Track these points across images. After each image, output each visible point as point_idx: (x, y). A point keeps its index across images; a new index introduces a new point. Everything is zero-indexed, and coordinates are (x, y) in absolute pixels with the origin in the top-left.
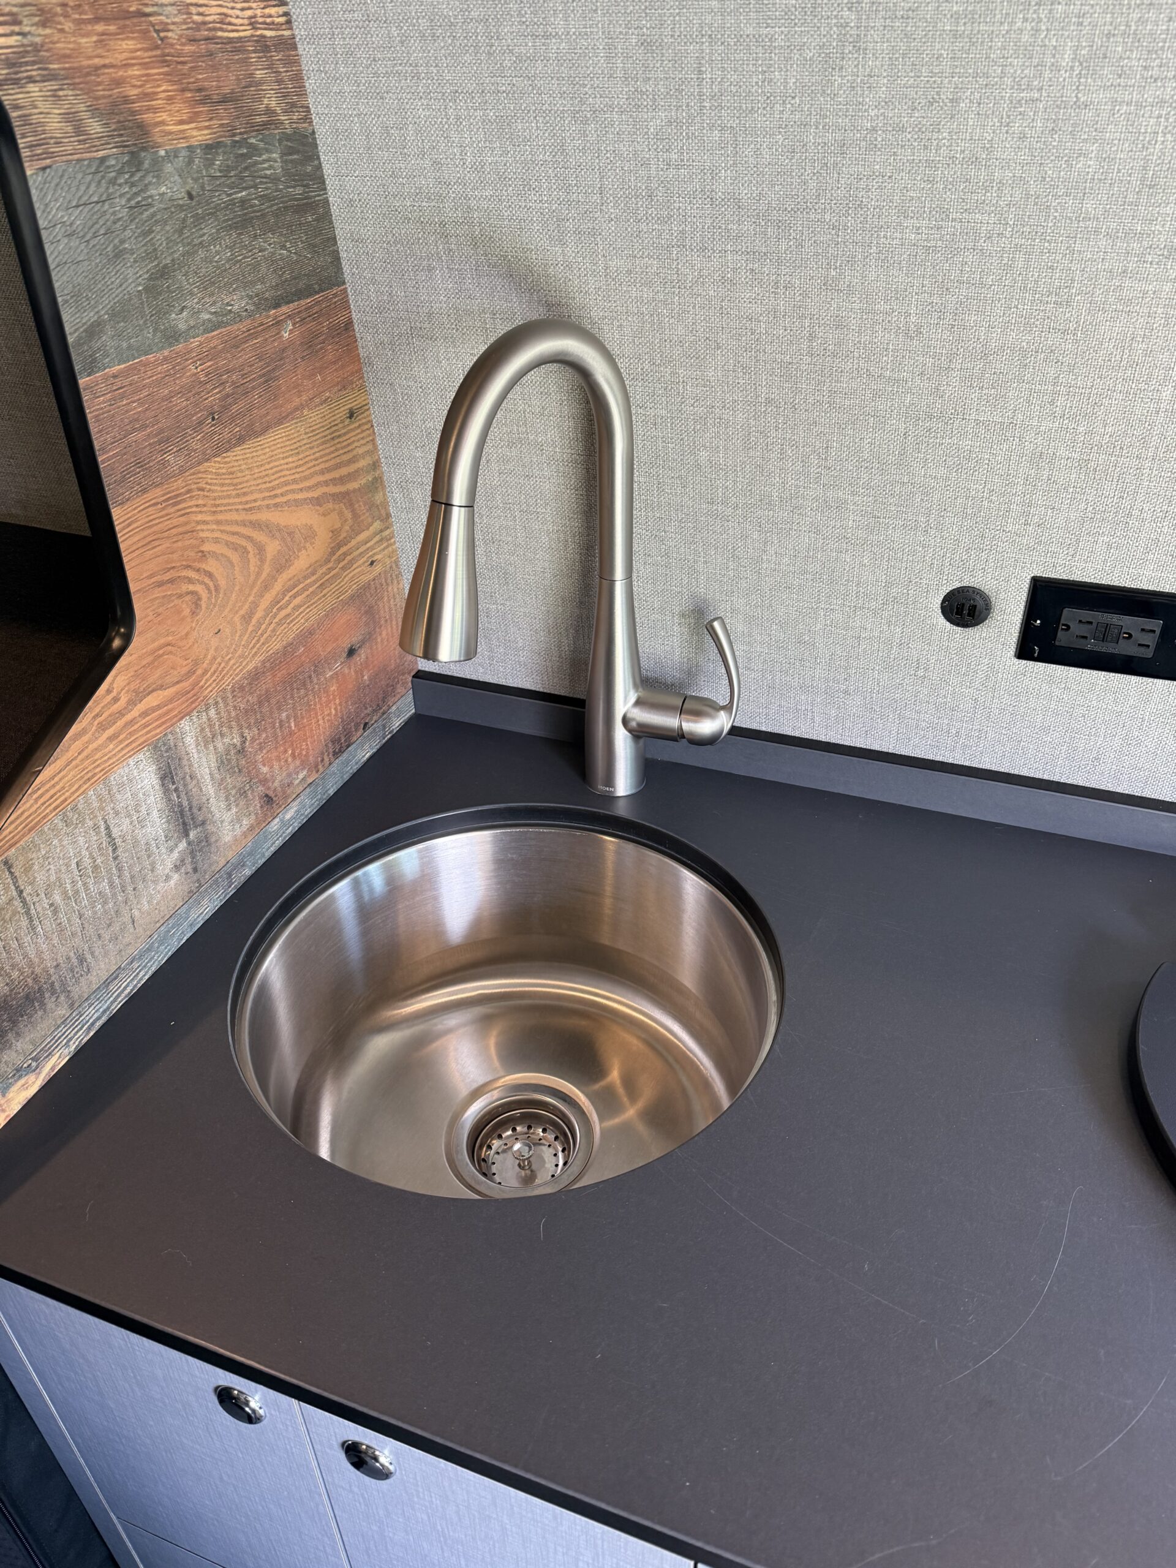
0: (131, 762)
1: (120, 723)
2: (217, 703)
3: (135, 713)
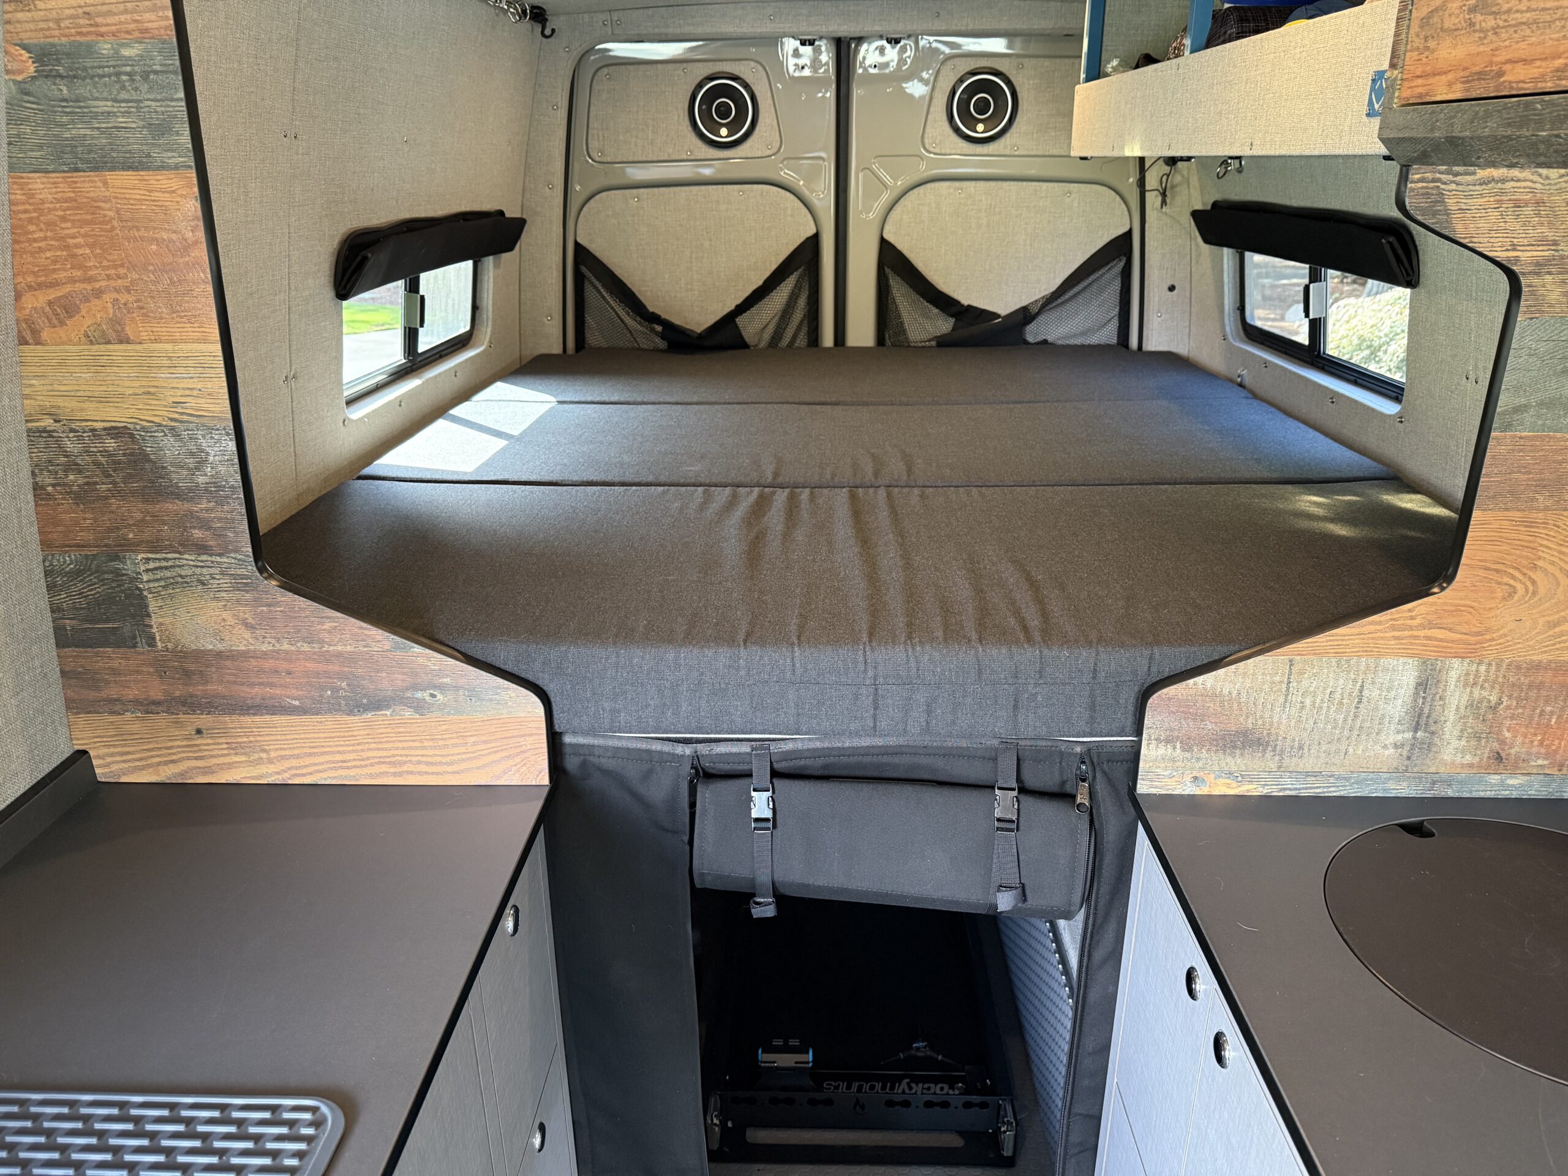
0: (1401, 659)
1: (1407, 633)
2: (1490, 665)
3: (1422, 633)
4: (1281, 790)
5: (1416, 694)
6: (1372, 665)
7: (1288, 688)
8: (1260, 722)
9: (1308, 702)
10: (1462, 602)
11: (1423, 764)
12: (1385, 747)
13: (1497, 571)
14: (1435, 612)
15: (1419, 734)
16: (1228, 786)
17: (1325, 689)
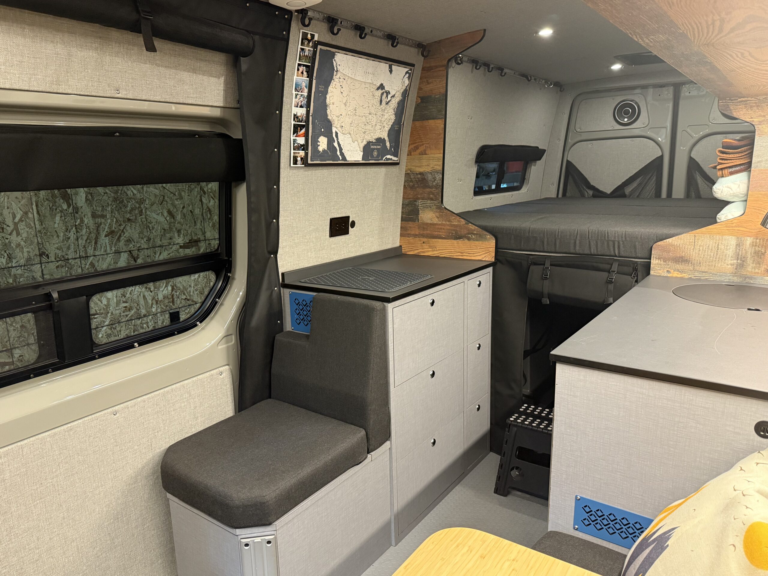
0: (730, 237)
1: (731, 228)
2: (760, 240)
3: (736, 229)
4: (694, 277)
5: (736, 248)
6: (721, 238)
7: (694, 244)
8: (686, 254)
9: (701, 248)
10: (748, 219)
11: (741, 271)
12: (728, 265)
13: (759, 210)
14: (740, 222)
15: (739, 261)
16: (678, 274)
17: (706, 245)
